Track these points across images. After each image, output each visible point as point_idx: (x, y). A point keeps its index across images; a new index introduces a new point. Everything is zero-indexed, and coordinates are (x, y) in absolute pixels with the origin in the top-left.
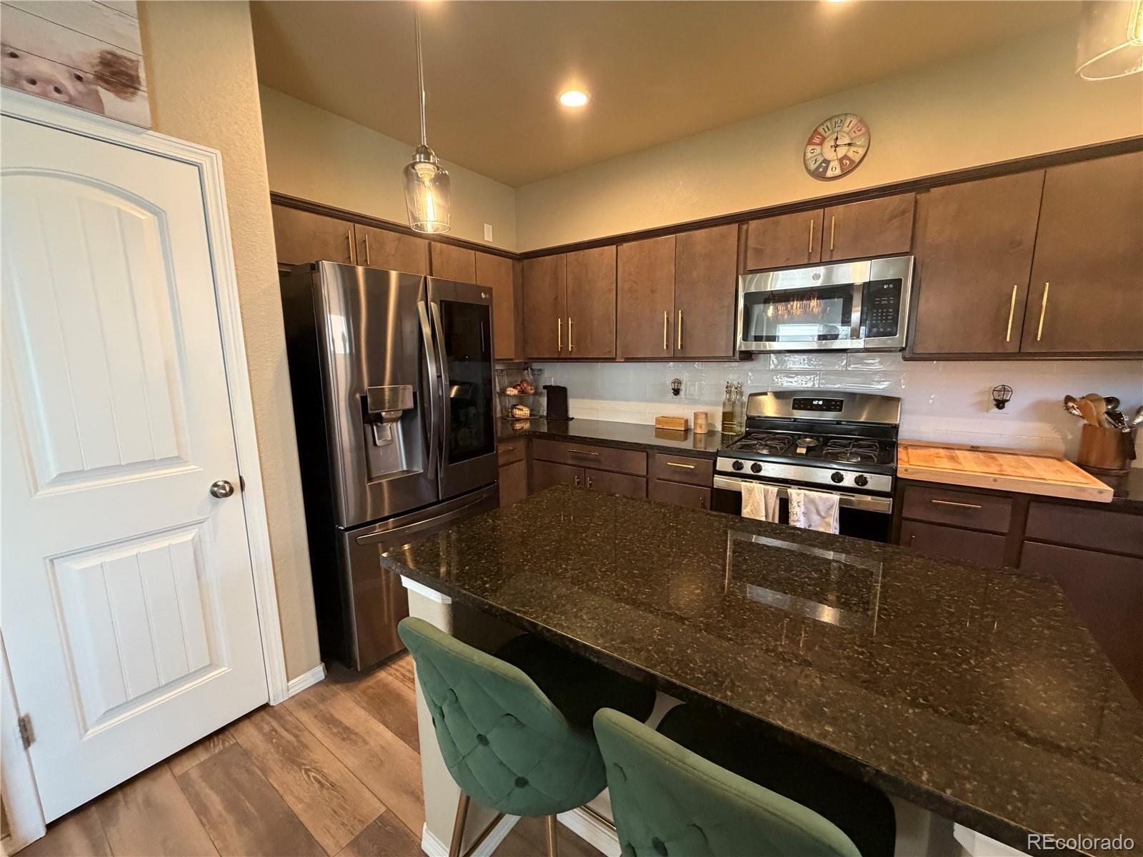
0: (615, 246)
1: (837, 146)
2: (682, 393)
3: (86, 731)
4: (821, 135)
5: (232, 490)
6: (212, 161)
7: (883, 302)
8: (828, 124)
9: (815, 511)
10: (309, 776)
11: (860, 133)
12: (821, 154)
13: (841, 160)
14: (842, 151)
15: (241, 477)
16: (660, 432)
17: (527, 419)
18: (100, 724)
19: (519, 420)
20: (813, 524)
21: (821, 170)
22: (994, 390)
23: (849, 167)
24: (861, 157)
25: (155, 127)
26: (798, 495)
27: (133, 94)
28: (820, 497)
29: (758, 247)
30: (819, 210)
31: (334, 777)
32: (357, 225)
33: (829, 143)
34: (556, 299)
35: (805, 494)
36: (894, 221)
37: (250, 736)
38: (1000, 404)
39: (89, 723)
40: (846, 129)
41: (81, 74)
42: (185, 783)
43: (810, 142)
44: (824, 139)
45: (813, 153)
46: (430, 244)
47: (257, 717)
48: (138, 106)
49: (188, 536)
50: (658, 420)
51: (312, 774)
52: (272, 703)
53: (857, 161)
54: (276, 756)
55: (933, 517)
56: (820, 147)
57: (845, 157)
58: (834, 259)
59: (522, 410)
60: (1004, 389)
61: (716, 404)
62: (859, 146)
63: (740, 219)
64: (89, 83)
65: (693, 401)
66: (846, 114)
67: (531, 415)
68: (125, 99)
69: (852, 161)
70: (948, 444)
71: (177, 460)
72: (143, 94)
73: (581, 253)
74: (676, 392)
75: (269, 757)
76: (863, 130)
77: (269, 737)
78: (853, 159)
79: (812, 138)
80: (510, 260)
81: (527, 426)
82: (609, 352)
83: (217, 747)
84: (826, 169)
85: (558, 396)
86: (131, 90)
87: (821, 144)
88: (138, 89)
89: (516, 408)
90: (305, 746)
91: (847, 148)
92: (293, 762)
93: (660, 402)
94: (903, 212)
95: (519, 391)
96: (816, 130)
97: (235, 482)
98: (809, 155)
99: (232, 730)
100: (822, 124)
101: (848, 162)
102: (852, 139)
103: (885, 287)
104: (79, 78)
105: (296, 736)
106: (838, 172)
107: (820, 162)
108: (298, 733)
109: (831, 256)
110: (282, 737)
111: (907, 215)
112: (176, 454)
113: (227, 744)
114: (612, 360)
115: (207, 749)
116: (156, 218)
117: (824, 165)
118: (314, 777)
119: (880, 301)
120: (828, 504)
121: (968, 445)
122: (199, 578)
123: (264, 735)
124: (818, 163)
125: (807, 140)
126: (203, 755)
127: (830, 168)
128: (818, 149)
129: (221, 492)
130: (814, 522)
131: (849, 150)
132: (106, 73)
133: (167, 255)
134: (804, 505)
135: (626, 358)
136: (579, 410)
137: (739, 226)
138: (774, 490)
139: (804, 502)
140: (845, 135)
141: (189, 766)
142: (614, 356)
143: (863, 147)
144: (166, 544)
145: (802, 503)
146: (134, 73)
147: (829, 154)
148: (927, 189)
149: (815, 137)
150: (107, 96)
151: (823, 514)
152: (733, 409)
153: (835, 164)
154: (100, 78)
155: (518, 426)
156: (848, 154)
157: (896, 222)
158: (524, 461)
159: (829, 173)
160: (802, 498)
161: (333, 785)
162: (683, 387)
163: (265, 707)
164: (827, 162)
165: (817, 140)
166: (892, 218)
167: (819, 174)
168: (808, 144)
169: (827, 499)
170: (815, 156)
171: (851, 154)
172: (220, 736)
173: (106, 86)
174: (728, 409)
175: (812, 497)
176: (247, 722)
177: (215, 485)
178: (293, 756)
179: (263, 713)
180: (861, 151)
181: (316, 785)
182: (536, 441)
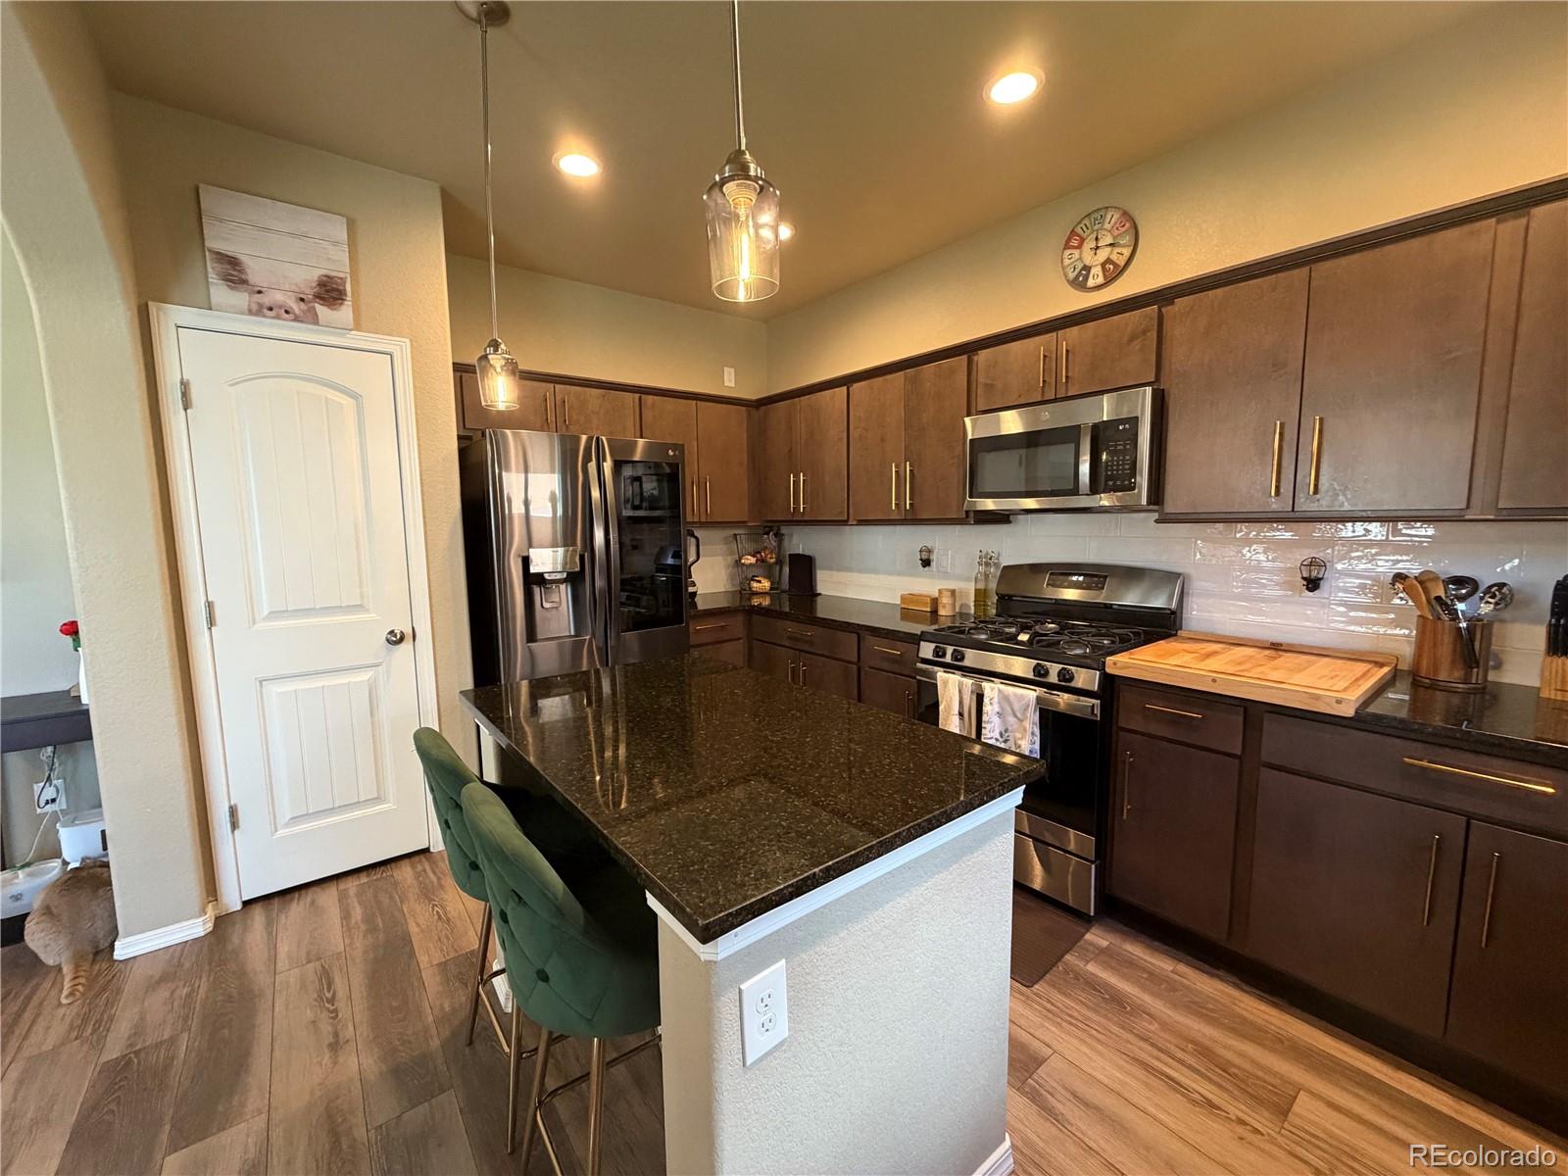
0: (845, 388)
1: (1097, 248)
2: (933, 564)
3: (276, 831)
4: (1078, 236)
5: (402, 639)
6: (401, 347)
7: (1119, 448)
8: (1086, 221)
9: (1010, 712)
10: (433, 909)
11: (1123, 229)
12: (1080, 259)
13: (1103, 265)
14: (1103, 255)
15: (413, 628)
16: (907, 614)
17: (766, 593)
18: (287, 828)
19: (757, 594)
20: (1010, 728)
21: (1081, 279)
22: (1302, 565)
23: (1114, 272)
24: (1127, 259)
25: (358, 327)
26: (992, 689)
27: (342, 304)
28: (1015, 695)
29: (989, 382)
30: (1050, 335)
31: (453, 914)
32: (557, 386)
33: (1090, 244)
34: (790, 450)
35: (999, 690)
36: (1134, 344)
37: (405, 873)
38: (1313, 584)
39: (279, 827)
40: (1107, 226)
41: (302, 296)
42: (343, 897)
43: (1067, 246)
44: (1082, 241)
45: (1071, 257)
46: (640, 398)
47: (416, 859)
48: (345, 313)
49: (364, 676)
50: (903, 598)
51: (436, 909)
52: (432, 850)
53: (1122, 264)
54: (417, 890)
55: (1155, 729)
56: (1078, 251)
57: (1109, 261)
58: (1070, 394)
59: (760, 582)
60: (1313, 563)
61: (968, 579)
62: (1124, 246)
63: (969, 349)
64: (310, 302)
65: (945, 575)
66: (1107, 208)
67: (771, 589)
68: (335, 309)
69: (1116, 265)
70: (1237, 638)
71: (359, 608)
72: (348, 303)
73: (813, 397)
74: (926, 563)
75: (411, 889)
76: (1128, 225)
77: (417, 876)
78: (1117, 262)
79: (1069, 240)
80: (744, 408)
81: (766, 602)
82: (841, 513)
83: (376, 875)
84: (1086, 278)
85: (804, 568)
86: (340, 301)
87: (1079, 247)
88: (345, 300)
89: (754, 580)
90: (442, 887)
91: (1109, 249)
92: (427, 897)
93: (910, 575)
94: (1144, 332)
95: (757, 560)
96: (1073, 230)
97: (408, 631)
98: (1067, 262)
99: (393, 865)
100: (1080, 223)
101: (1111, 267)
102: (1114, 238)
103: (1121, 428)
104: (302, 300)
105: (439, 879)
106: (1101, 280)
107: (1080, 268)
108: (442, 876)
109: (1067, 390)
110: (428, 877)
111: (1148, 334)
112: (359, 603)
113: (384, 874)
114: (845, 523)
115: (368, 876)
116: (354, 402)
117: (1084, 272)
118: (437, 912)
119: (1116, 446)
120: (1024, 702)
121: (1267, 641)
122: (372, 715)
123: (417, 873)
124: (1077, 271)
125: (1064, 242)
126: (364, 879)
127: (1091, 276)
128: (1076, 253)
129: (396, 639)
130: (1011, 726)
131: (1112, 252)
132: (323, 291)
133: (361, 431)
134: (999, 703)
135: (859, 521)
136: (829, 584)
137: (969, 357)
138: (968, 682)
139: (999, 699)
140: (1106, 233)
141: (351, 885)
142: (846, 518)
143: (1129, 246)
144: (346, 681)
145: (996, 700)
146: (341, 288)
147: (1088, 258)
148: (1171, 301)
149: (1073, 240)
150: (321, 310)
151: (1019, 716)
152: (986, 585)
153: (1097, 270)
154: (318, 297)
155: (756, 601)
156: (1111, 257)
157: (1136, 345)
158: (741, 641)
159: (1091, 283)
160: (995, 694)
161: (448, 920)
162: (934, 557)
163: (426, 851)
164: (1087, 268)
165: (1075, 243)
166: (1131, 340)
167: (1080, 283)
168: (1065, 249)
169: (1022, 696)
170: (1072, 263)
171: (1114, 257)
172: (382, 868)
173: (321, 302)
174: (981, 586)
175: (1006, 693)
176: (407, 861)
177: (392, 632)
178: (428, 894)
179: (422, 856)
180: (1127, 252)
181: (436, 917)
182: (756, 618)
